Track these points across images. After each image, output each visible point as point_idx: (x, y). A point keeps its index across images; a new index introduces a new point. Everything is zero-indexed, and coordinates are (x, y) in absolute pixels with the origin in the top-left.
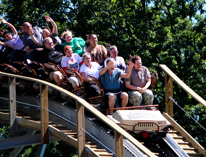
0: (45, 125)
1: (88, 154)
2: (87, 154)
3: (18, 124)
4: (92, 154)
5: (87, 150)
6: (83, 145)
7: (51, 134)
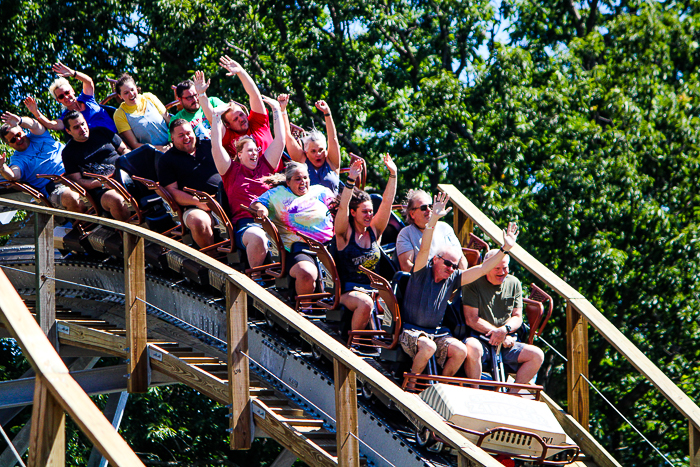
0: (136, 343)
1: (257, 419)
2: (255, 421)
3: (59, 338)
4: (269, 421)
5: (255, 409)
6: (243, 395)
7: (153, 367)
